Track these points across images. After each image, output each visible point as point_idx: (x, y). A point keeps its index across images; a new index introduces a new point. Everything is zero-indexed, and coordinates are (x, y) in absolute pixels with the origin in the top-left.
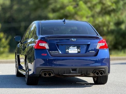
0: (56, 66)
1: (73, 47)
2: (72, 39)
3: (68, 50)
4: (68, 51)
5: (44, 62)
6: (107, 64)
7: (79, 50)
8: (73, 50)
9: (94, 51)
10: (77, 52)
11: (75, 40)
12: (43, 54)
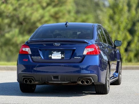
0: (36, 73)
1: (57, 53)
2: (56, 44)
3: (52, 55)
4: (51, 57)
5: (25, 68)
6: (95, 72)
7: (63, 56)
8: (56, 56)
9: (80, 58)
10: (60, 58)
11: (59, 44)
12: (25, 60)
